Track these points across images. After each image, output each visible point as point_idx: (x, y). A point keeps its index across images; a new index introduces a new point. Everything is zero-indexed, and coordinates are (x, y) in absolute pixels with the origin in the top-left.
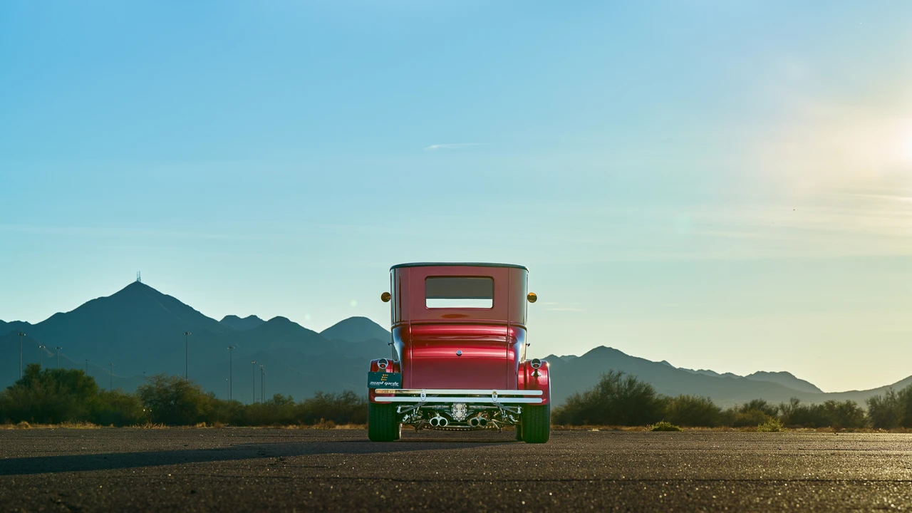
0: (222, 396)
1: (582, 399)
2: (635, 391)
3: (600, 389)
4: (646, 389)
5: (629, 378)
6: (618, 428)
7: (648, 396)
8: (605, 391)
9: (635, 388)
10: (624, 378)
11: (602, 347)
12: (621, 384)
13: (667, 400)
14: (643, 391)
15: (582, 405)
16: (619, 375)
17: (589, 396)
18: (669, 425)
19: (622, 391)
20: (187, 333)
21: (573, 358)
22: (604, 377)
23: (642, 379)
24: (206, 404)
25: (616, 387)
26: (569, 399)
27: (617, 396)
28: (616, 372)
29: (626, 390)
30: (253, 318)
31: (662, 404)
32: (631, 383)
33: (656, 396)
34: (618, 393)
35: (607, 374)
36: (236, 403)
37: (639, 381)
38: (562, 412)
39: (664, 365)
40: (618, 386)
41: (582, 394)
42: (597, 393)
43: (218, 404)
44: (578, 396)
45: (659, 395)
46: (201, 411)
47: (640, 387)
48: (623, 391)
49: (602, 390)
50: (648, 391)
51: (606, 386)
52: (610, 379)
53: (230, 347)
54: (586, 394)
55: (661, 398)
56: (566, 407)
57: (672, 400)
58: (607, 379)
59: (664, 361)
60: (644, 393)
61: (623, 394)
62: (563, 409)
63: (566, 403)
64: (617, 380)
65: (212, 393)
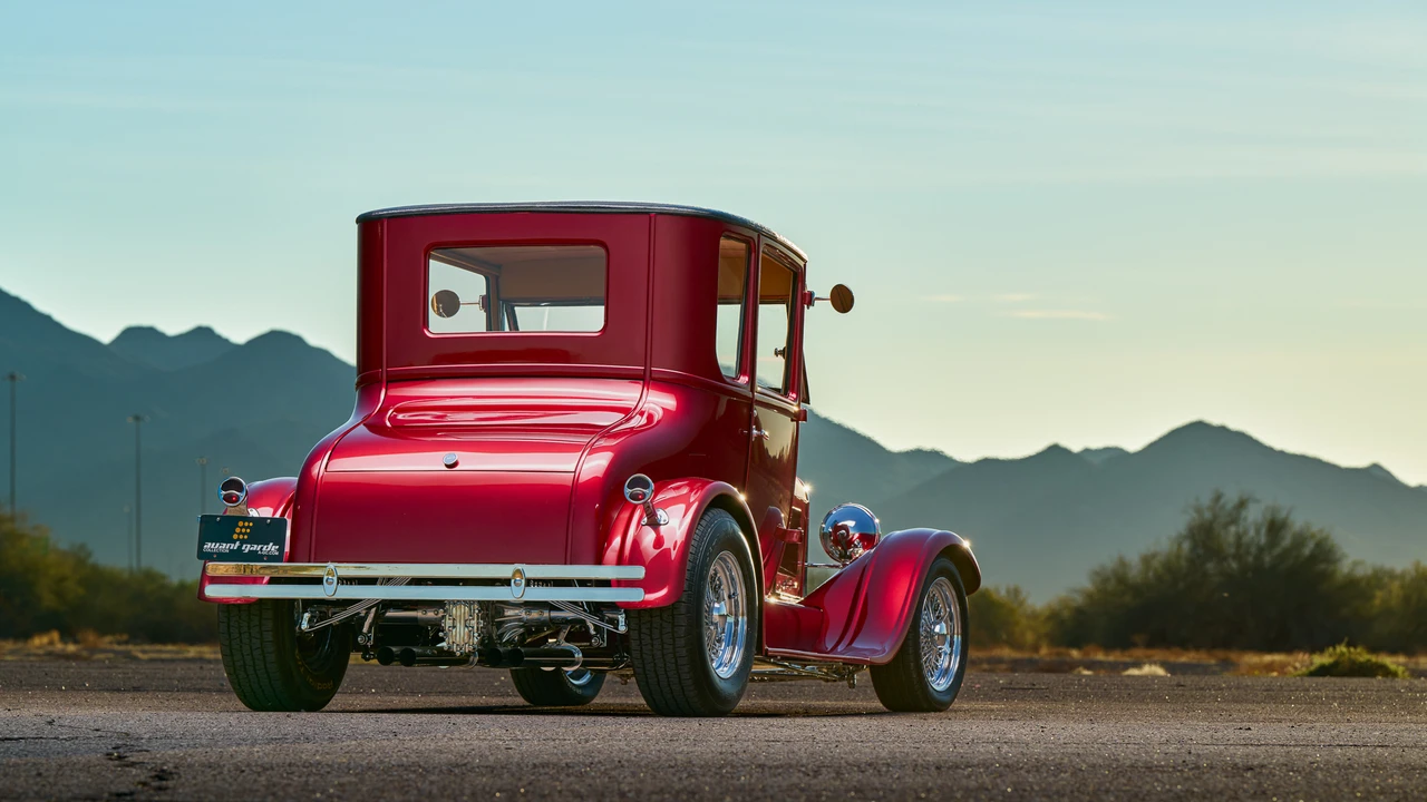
0: (113, 556)
1: (1135, 572)
2: (1287, 551)
3: (1186, 546)
4: (1318, 545)
5: (1269, 517)
6: (1233, 656)
7: (1322, 566)
8: (1201, 551)
9: (1287, 542)
10: (1254, 515)
11: (1199, 427)
12: (1246, 532)
13: (1379, 579)
14: (1307, 551)
15: (1136, 589)
16: (1242, 504)
17: (1156, 563)
18: (1362, 655)
19: (1248, 553)
20: (13, 377)
21: (1114, 455)
22: (1199, 510)
23: (1308, 517)
24: (63, 579)
25: (1231, 539)
26: (1097, 573)
27: (1234, 565)
28: (1231, 497)
29: (1261, 550)
30: (203, 334)
31: (1358, 589)
32: (1275, 527)
33: (1345, 567)
34: (1237, 557)
35: (1206, 500)
36: (150, 576)
37: (1298, 521)
38: (1079, 611)
39: (1375, 478)
40: (1239, 537)
41: (1134, 557)
42: (1178, 557)
43: (96, 580)
44: (1123, 563)
45: (1355, 564)
46: (48, 600)
47: (1300, 540)
48: (1253, 550)
49: (1194, 549)
50: (1324, 553)
51: (1204, 536)
52: (1215, 517)
53: (137, 418)
54: (1147, 560)
55: (1360, 572)
56: (1089, 596)
57: (1392, 576)
58: (1208, 515)
59: (1376, 467)
60: (1313, 558)
61: (1250, 559)
62: (1079, 600)
63: (1086, 583)
64: (1234, 521)
65: (82, 547)
